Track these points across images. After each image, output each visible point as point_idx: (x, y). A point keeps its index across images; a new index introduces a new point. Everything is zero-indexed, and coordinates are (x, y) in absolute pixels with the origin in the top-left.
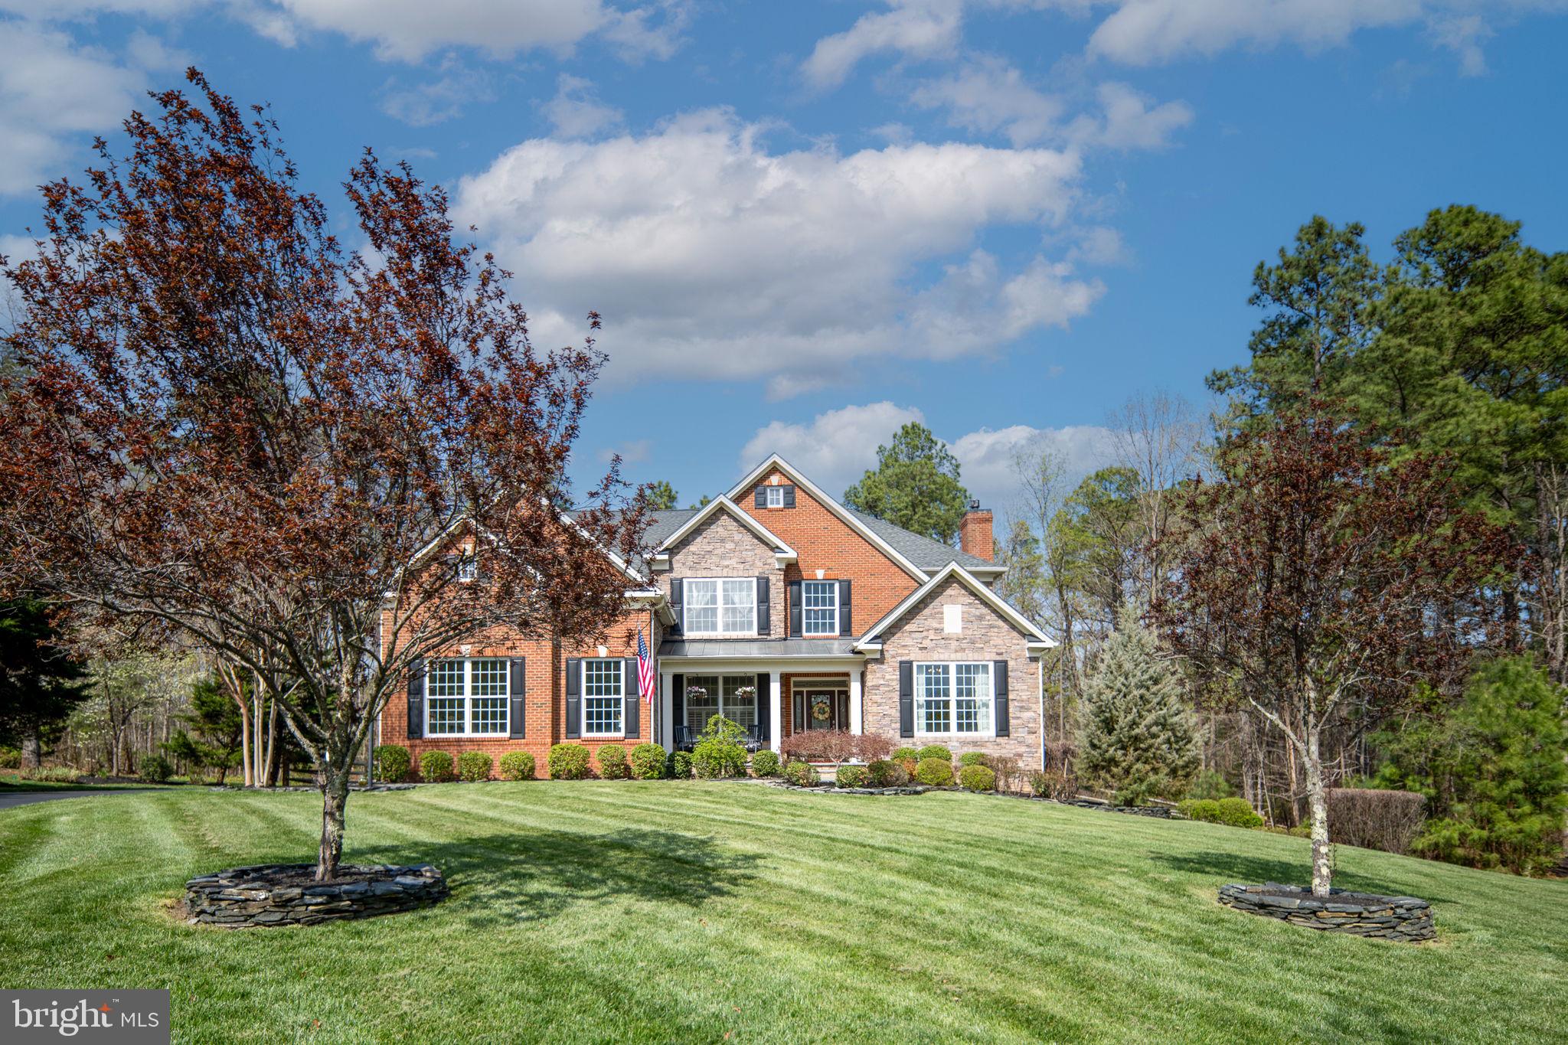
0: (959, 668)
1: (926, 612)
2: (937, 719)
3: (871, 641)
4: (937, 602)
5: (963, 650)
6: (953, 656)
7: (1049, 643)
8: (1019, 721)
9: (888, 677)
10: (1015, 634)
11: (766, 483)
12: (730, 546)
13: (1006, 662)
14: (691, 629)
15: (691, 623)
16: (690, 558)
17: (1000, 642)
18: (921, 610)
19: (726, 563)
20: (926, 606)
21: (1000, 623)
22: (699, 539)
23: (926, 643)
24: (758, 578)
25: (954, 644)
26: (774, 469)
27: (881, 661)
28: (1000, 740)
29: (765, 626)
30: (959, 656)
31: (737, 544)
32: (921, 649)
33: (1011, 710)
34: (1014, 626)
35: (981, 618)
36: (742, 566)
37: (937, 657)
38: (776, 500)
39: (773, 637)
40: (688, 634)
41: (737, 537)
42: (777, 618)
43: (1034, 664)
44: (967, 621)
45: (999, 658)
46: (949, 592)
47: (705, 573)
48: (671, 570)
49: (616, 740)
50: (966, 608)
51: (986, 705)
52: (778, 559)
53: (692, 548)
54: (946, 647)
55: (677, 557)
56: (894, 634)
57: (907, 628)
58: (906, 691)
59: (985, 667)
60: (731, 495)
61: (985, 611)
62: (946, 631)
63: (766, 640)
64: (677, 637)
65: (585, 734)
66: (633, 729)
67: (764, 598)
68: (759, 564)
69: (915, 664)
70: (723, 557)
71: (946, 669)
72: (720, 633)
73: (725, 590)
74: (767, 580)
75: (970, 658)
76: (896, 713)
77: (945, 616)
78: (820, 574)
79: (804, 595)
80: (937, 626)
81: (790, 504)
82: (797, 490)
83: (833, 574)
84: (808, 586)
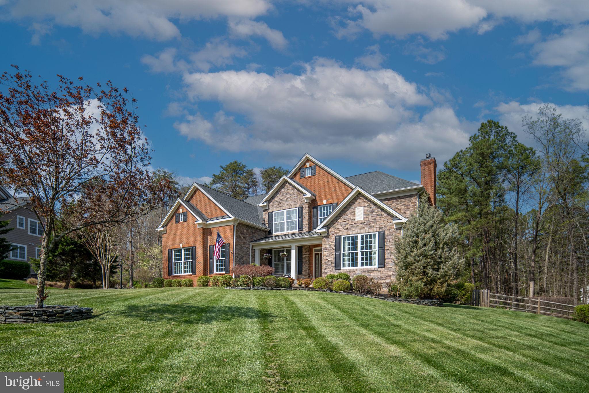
0: (362, 237)
1: (348, 212)
2: (353, 262)
3: (322, 228)
4: (352, 207)
5: (364, 228)
6: (359, 231)
7: (404, 220)
8: (390, 260)
9: (331, 243)
10: (389, 217)
11: (305, 167)
12: (289, 196)
13: (384, 232)
14: (275, 232)
15: (275, 229)
16: (275, 203)
17: (382, 222)
18: (345, 212)
19: (287, 203)
20: (347, 209)
21: (382, 213)
22: (278, 195)
23: (347, 226)
24: (299, 208)
25: (360, 226)
26: (308, 160)
27: (327, 237)
28: (380, 269)
29: (301, 228)
30: (362, 231)
31: (291, 195)
32: (345, 229)
33: (386, 255)
35: (373, 211)
36: (293, 204)
37: (351, 233)
38: (309, 173)
39: (304, 231)
40: (274, 234)
41: (291, 192)
42: (306, 223)
43: (398, 232)
44: (366, 214)
45: (381, 230)
46: (358, 201)
47: (279, 209)
48: (269, 209)
50: (366, 208)
52: (306, 198)
53: (276, 199)
54: (356, 227)
55: (271, 204)
56: (333, 224)
57: (339, 221)
58: (338, 249)
59: (375, 235)
60: (289, 176)
61: (375, 208)
62: (356, 220)
63: (301, 233)
64: (270, 235)
65: (215, 272)
67: (301, 216)
68: (299, 201)
69: (342, 237)
70: (286, 201)
71: (356, 237)
72: (285, 232)
73: (287, 214)
74: (302, 208)
75: (367, 231)
76: (333, 259)
77: (356, 212)
78: (325, 202)
79: (319, 212)
80: (352, 218)
81: (314, 174)
82: (317, 167)
83: (330, 202)
84: (321, 208)
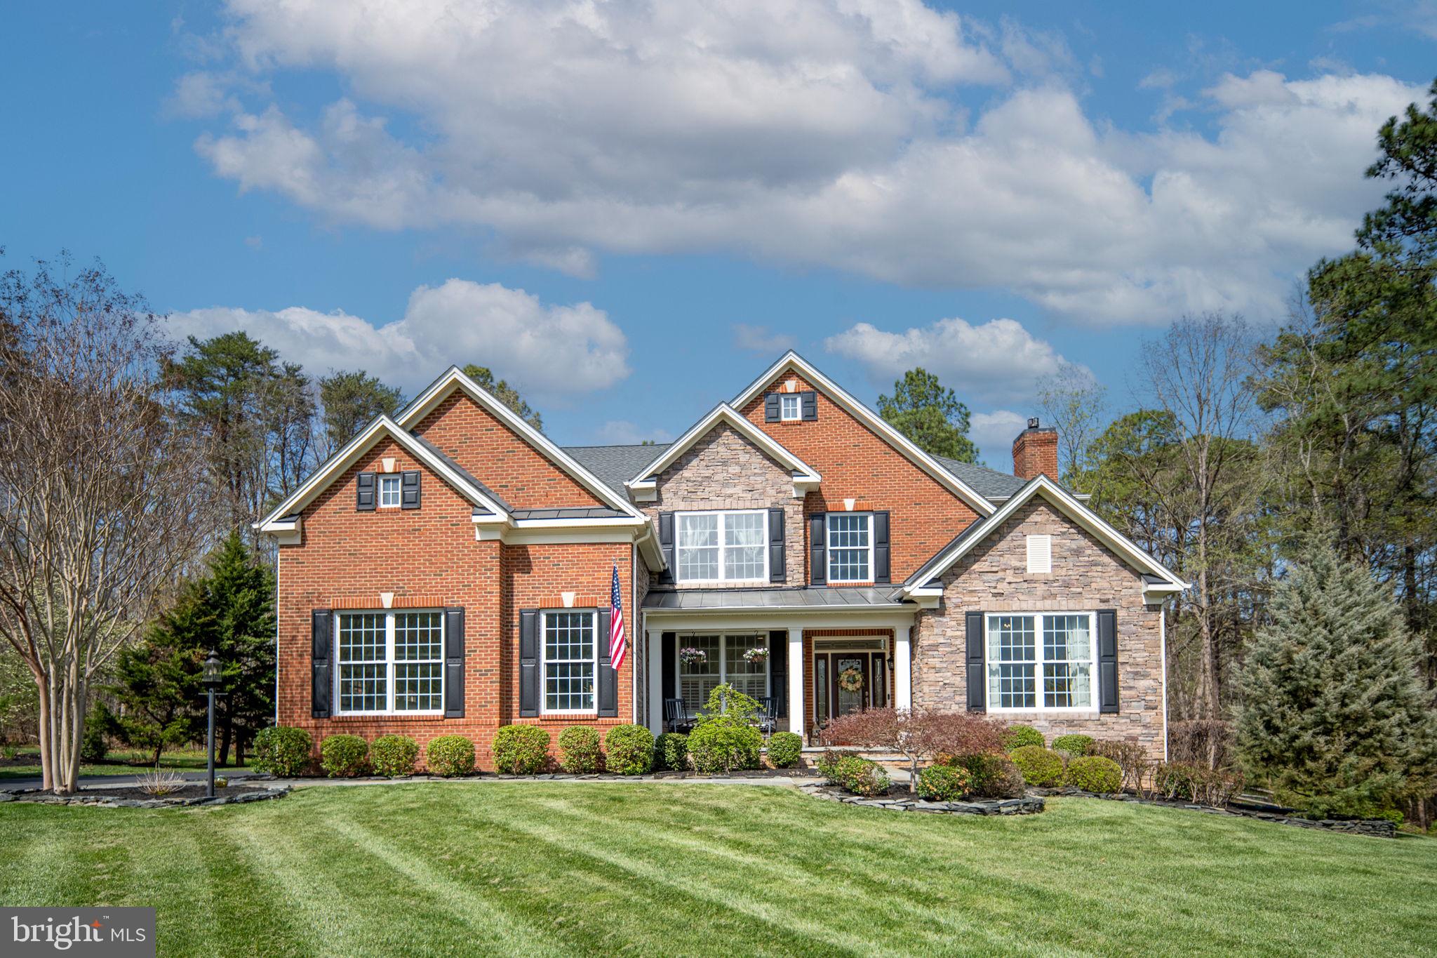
0: (1048, 621)
1: (1003, 545)
2: (1019, 694)
3: (928, 585)
4: (1016, 532)
5: (1054, 596)
6: (1039, 605)
7: (1177, 585)
8: (1133, 693)
9: (949, 633)
10: (1126, 574)
11: (780, 390)
12: (734, 469)
13: (1114, 612)
14: (684, 576)
15: (684, 568)
16: (684, 486)
17: (1106, 585)
18: (995, 543)
19: (729, 491)
20: (1002, 537)
21: (1106, 559)
22: (695, 462)
23: (1002, 587)
24: (771, 511)
25: (1041, 588)
26: (790, 372)
27: (940, 611)
28: (1105, 718)
29: (779, 571)
30: (1048, 604)
31: (743, 467)
32: (995, 595)
33: (1121, 677)
34: (1125, 562)
35: (1078, 552)
36: (749, 495)
37: (1016, 607)
38: (793, 412)
39: (789, 585)
40: (681, 583)
41: (743, 458)
42: (794, 561)
43: (1153, 615)
44: (1058, 557)
45: (1103, 606)
46: (1034, 517)
47: (702, 505)
48: (659, 501)
49: (586, 720)
50: (1057, 540)
51: (1085, 671)
52: (797, 486)
53: (686, 473)
54: (1030, 592)
55: (667, 486)
56: (957, 576)
57: (976, 567)
58: (975, 653)
59: (1084, 621)
60: (735, 404)
61: (1083, 542)
62: (1029, 571)
63: (781, 589)
64: (667, 587)
65: (545, 711)
66: (609, 705)
67: (778, 536)
68: (772, 492)
69: (987, 616)
70: (725, 484)
71: (1029, 622)
72: (721, 581)
73: (728, 526)
74: (782, 512)
75: (1063, 607)
76: (961, 682)
77: (1028, 550)
78: (849, 504)
79: (828, 532)
80: (1018, 564)
81: (810, 416)
82: (819, 397)
83: (865, 504)
84: (834, 520)
